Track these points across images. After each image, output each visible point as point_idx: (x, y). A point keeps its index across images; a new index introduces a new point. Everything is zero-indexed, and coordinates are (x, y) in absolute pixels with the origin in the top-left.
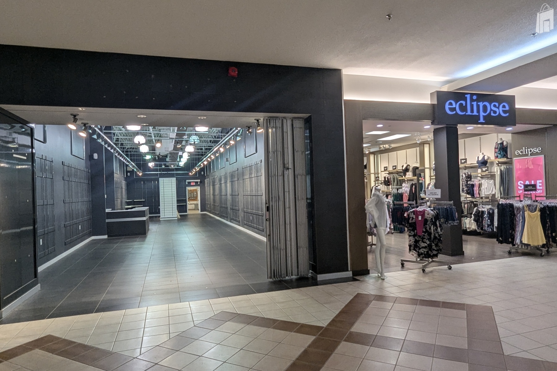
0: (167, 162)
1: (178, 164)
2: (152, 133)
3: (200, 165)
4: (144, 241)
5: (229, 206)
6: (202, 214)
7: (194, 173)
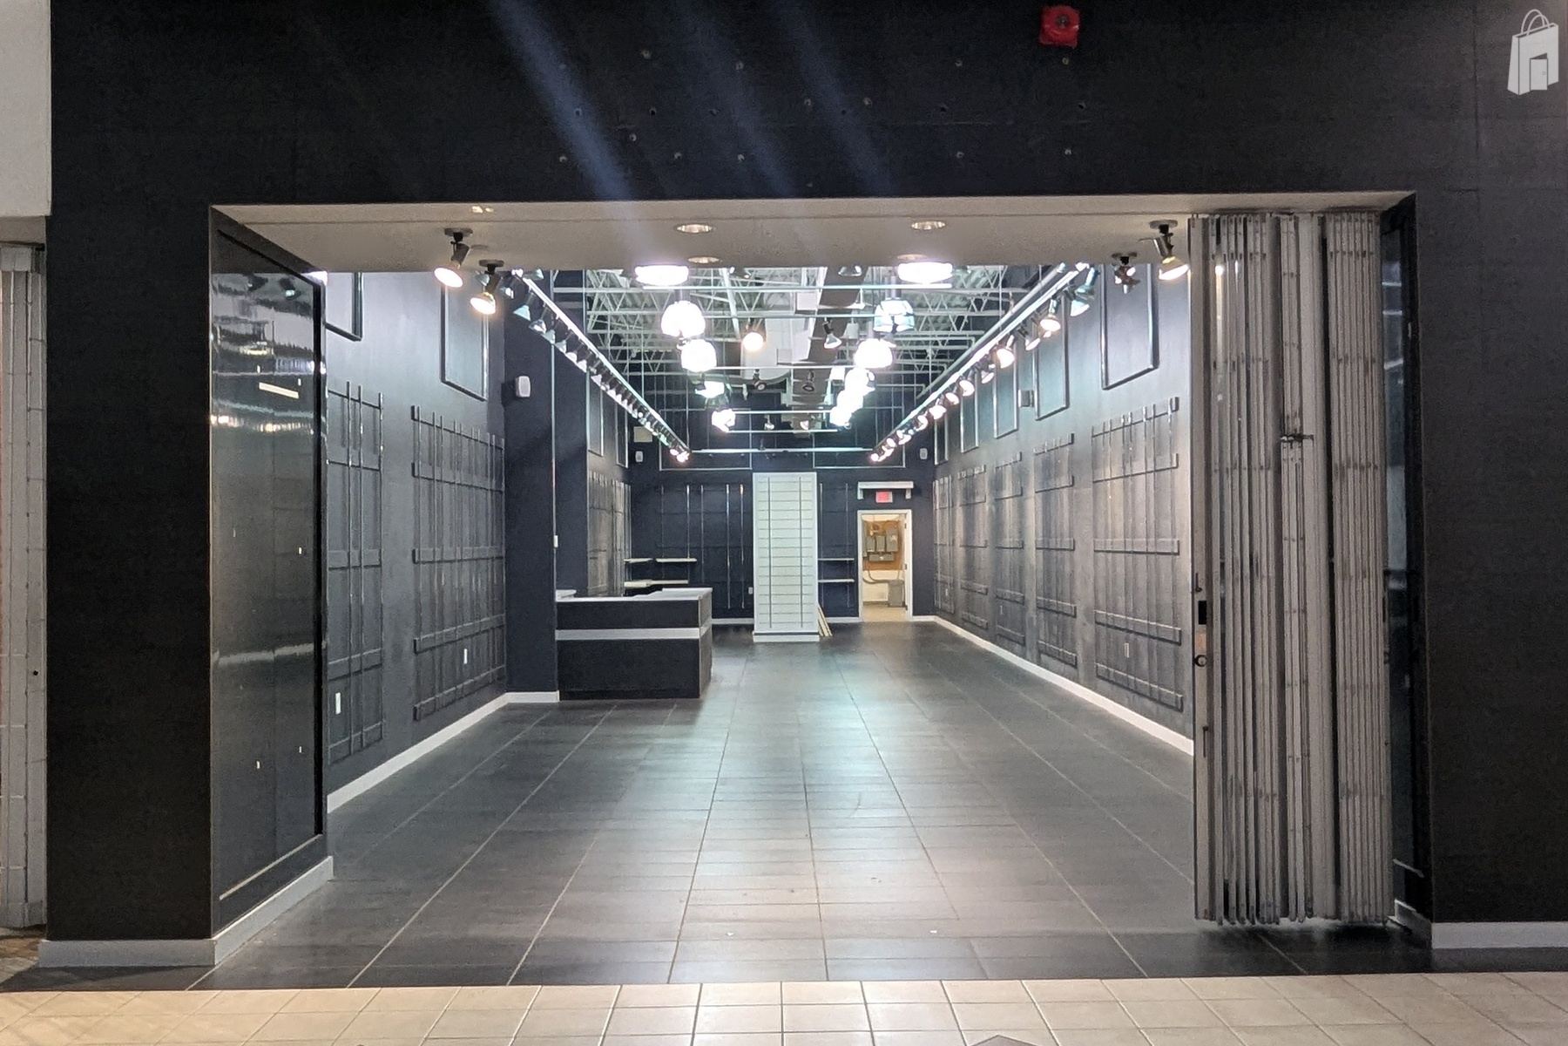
0: (784, 408)
1: (828, 415)
2: (728, 292)
3: (915, 422)
4: (691, 722)
5: (1032, 597)
6: (917, 625)
7: (888, 453)
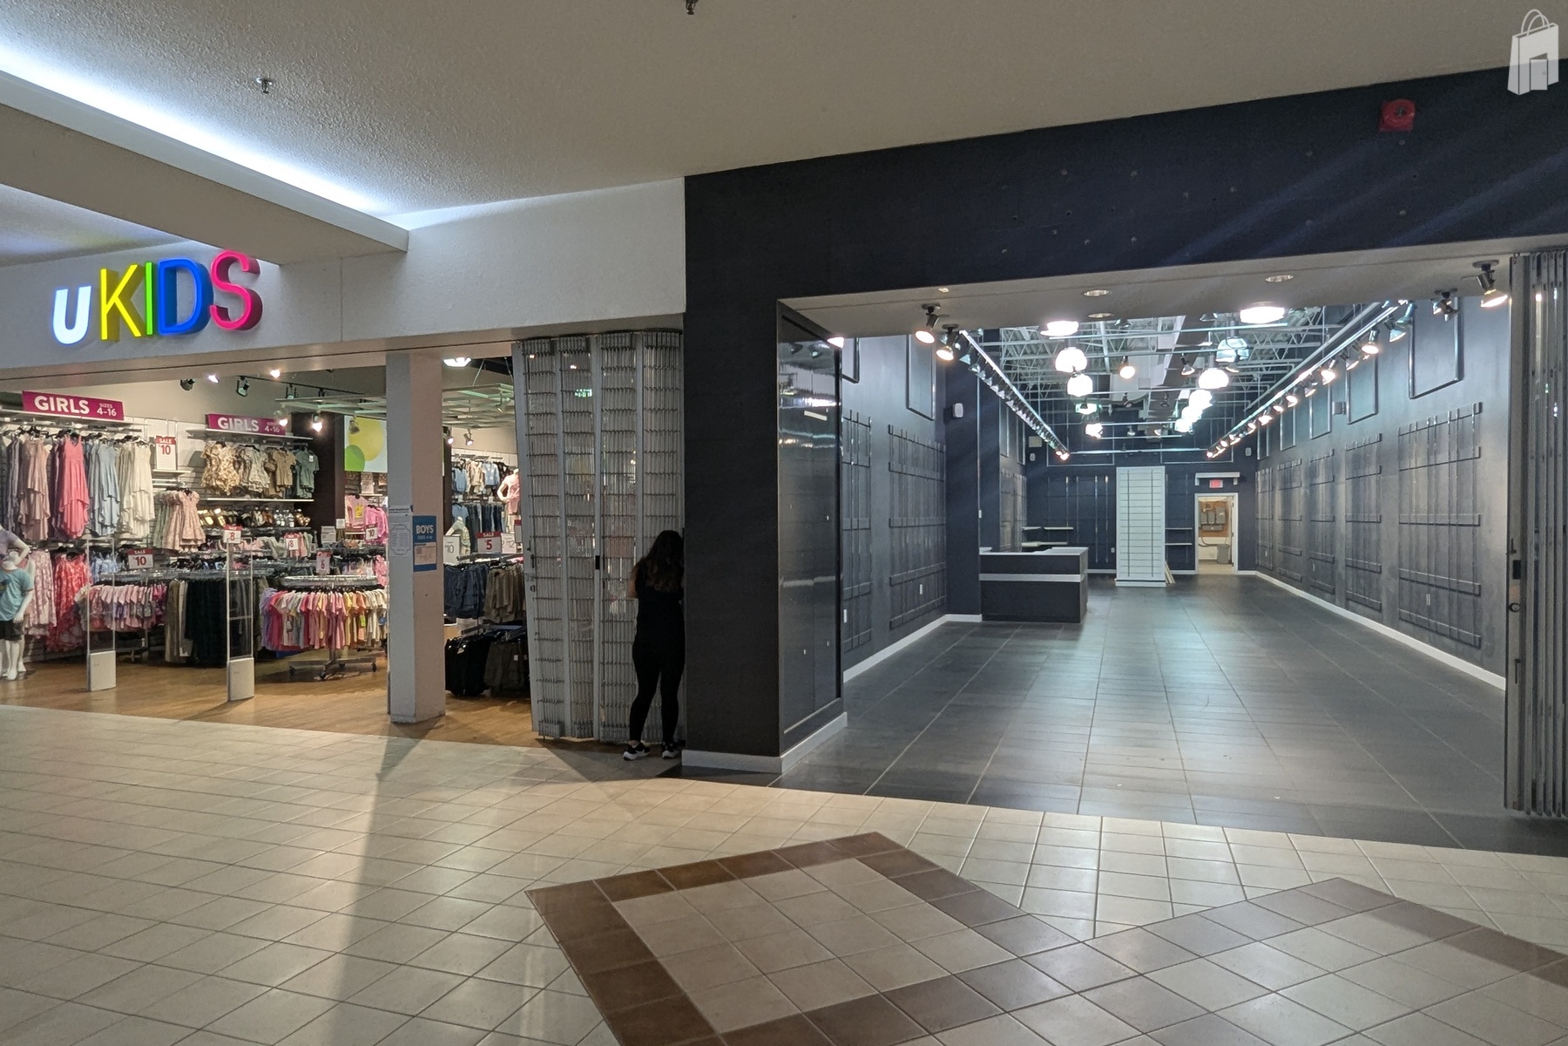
0: (1142, 420)
1: (1174, 424)
2: (1103, 339)
3: (1246, 427)
4: (1076, 638)
5: (1341, 554)
6: (1242, 577)
7: (1221, 451)
